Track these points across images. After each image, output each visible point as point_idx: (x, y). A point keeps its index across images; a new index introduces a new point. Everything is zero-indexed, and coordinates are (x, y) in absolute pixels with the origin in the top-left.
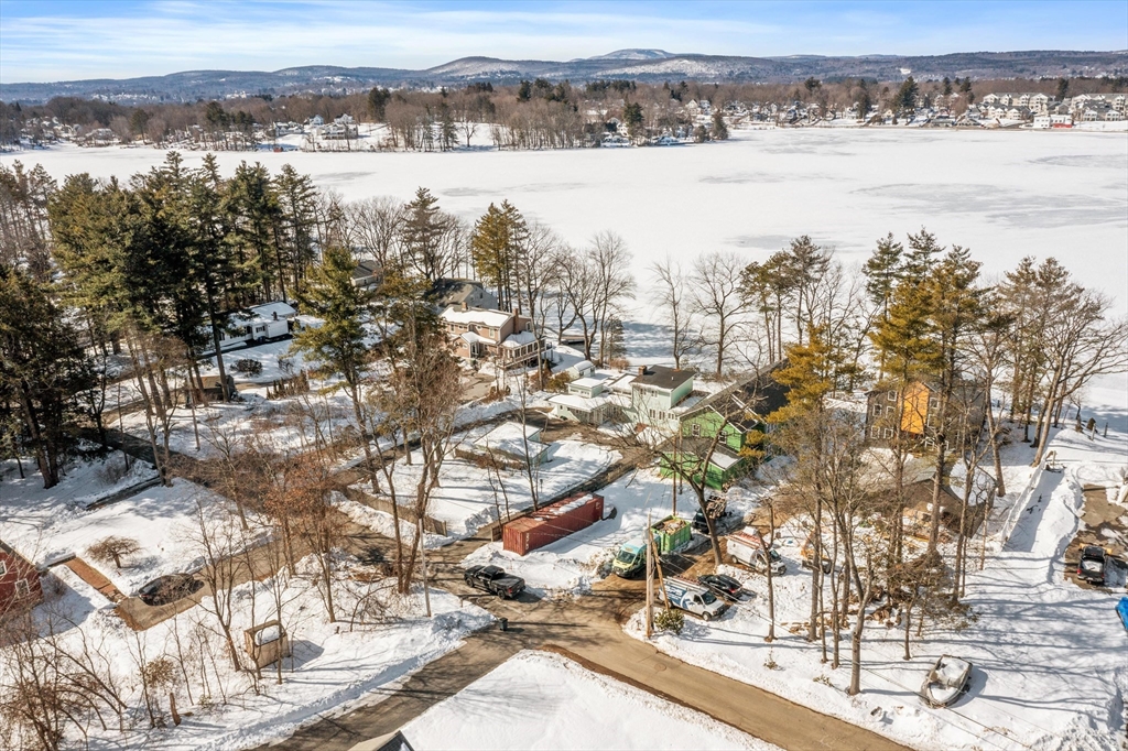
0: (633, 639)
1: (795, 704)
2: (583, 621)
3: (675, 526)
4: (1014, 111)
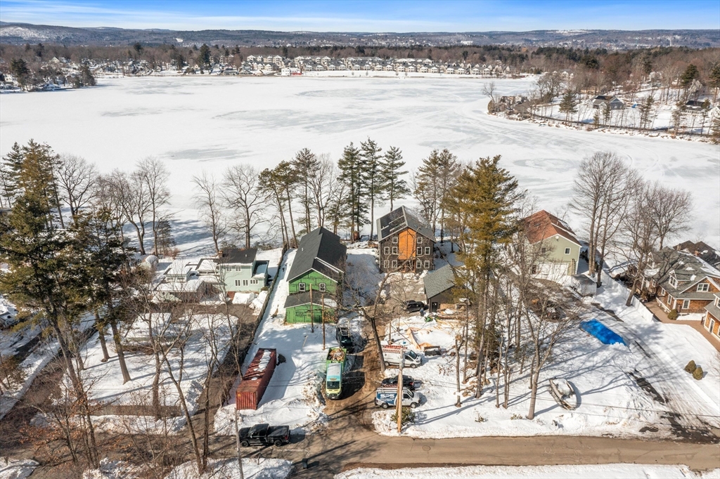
0: (391, 437)
1: (514, 437)
2: (349, 439)
3: (339, 354)
4: (268, 65)
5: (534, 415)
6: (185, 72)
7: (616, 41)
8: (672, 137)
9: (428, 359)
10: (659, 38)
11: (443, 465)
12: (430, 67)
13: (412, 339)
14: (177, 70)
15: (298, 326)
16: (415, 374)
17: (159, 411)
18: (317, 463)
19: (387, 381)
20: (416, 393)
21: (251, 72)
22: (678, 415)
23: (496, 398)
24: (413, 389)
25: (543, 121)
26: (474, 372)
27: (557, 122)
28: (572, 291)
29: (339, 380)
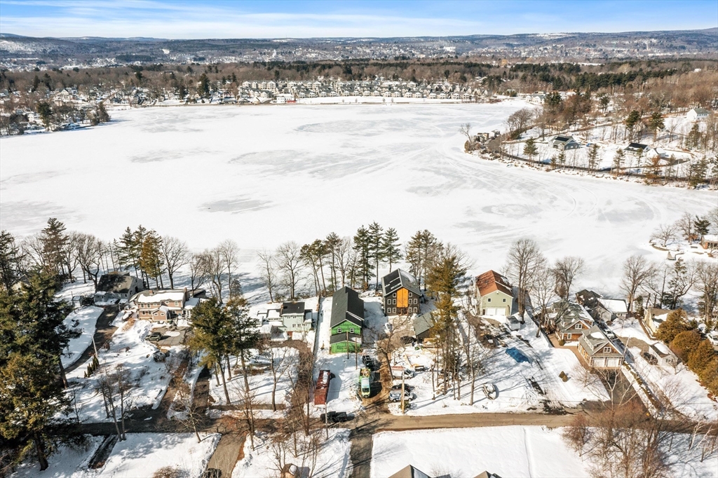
0: (399, 416)
2: (377, 418)
3: (366, 372)
4: (264, 93)
5: (473, 403)
6: (187, 101)
7: (595, 45)
8: (614, 178)
9: (417, 374)
10: (636, 42)
11: (426, 428)
12: (414, 92)
13: (407, 362)
14: (179, 99)
15: (339, 355)
16: (410, 383)
17: (275, 407)
18: (362, 430)
19: (395, 387)
20: (411, 393)
21: (249, 100)
22: (549, 401)
23: (454, 395)
24: (409, 391)
25: (510, 161)
26: (443, 380)
27: (522, 162)
28: (506, 327)
29: (368, 387)
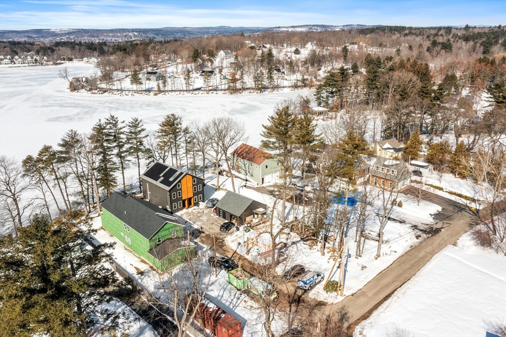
7: (97, 36)
10: (124, 34)
22: (416, 226)
25: (119, 92)
27: (131, 92)
